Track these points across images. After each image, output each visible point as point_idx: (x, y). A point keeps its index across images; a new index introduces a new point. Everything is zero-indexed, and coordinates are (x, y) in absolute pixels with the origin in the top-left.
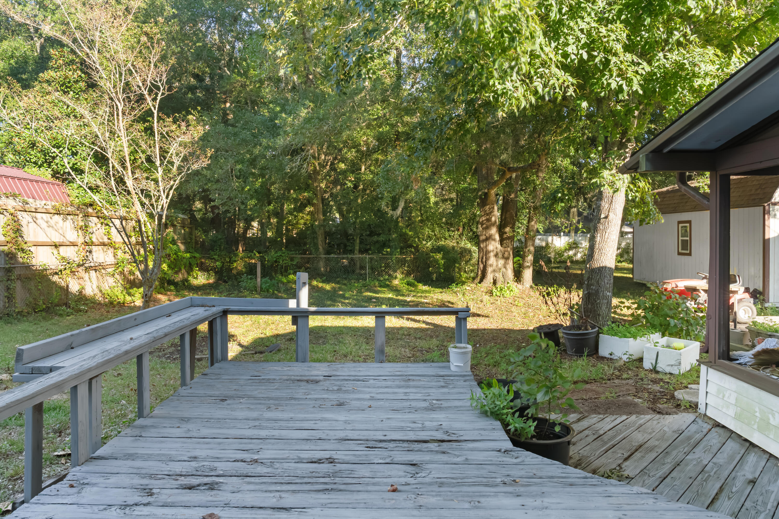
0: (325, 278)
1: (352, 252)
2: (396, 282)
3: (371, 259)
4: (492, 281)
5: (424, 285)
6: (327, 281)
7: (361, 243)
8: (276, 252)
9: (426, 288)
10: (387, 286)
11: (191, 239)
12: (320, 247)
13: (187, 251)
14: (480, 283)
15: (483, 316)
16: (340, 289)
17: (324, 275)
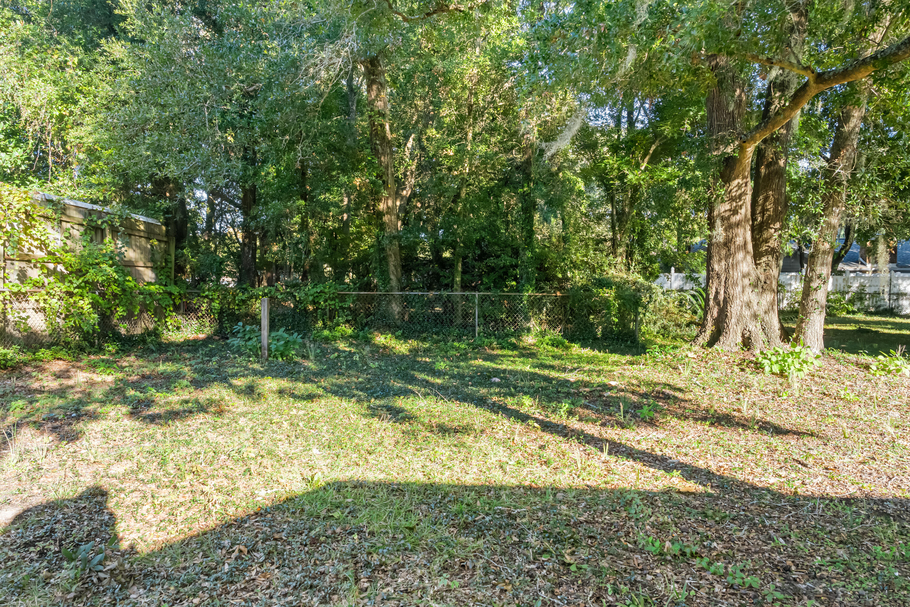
0: (399, 333)
1: (449, 286)
2: (529, 340)
3: (483, 299)
4: (739, 340)
5: (583, 346)
6: (405, 337)
7: (464, 272)
8: (315, 286)
9: (587, 352)
10: (514, 347)
11: (166, 261)
12: (392, 277)
13: (158, 282)
14: (711, 343)
15: (798, 434)
16: (427, 351)
17: (399, 328)
